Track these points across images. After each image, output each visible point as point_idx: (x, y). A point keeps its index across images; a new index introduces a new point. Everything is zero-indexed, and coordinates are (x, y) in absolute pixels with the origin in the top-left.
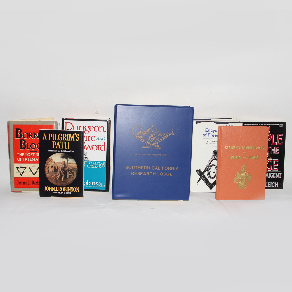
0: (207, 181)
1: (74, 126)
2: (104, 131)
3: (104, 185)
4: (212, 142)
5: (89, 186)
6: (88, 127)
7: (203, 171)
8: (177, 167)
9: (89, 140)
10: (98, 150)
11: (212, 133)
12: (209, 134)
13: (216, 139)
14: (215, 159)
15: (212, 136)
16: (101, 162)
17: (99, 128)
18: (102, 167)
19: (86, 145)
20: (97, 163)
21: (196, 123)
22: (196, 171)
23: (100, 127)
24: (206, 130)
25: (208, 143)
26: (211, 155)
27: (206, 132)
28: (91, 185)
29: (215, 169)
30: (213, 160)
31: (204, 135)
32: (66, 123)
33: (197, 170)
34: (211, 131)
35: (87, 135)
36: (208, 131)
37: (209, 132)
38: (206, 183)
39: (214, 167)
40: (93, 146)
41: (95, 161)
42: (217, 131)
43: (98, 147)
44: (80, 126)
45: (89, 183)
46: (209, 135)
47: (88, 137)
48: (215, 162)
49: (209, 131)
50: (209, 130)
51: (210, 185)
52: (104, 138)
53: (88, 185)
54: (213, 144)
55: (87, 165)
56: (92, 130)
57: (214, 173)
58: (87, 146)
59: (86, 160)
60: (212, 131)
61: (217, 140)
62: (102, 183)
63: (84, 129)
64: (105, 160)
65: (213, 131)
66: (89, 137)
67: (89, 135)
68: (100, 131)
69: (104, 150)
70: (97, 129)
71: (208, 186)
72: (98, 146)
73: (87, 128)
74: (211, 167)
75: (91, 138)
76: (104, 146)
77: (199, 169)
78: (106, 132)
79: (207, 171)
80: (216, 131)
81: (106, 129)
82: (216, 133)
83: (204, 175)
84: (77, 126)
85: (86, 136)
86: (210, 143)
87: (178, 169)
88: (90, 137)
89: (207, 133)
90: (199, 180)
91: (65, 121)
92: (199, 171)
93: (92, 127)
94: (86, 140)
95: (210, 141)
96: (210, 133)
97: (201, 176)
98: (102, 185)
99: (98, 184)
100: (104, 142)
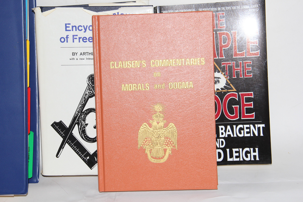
0: (80, 150)
4: (84, 54)
7: (67, 125)
11: (81, 34)
12: (73, 36)
14: (94, 95)
15: (81, 40)
21: (42, 11)
22: (52, 125)
24: (66, 27)
25: (75, 57)
26: (84, 84)
27: (68, 33)
29: (96, 119)
30: (90, 97)
31: (63, 40)
33: (55, 123)
34: (77, 28)
36: (70, 28)
37: (74, 32)
38: (77, 153)
46: (74, 39)
49: (74, 28)
50: (73, 27)
51: (88, 158)
54: (87, 59)
57: (95, 127)
60: (80, 28)
65: (83, 28)
71: (83, 160)
74: (87, 114)
77: (58, 121)
79: (78, 124)
80: (91, 28)
83: (71, 134)
86: (78, 56)
89: (71, 33)
90: (62, 147)
92: (58, 126)
95: (79, 54)
96: (77, 33)
97: (64, 138)
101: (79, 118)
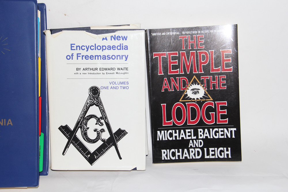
4: (86, 69)
7: (72, 128)
11: (84, 53)
12: (77, 54)
14: (94, 104)
15: (84, 57)
21: (52, 34)
22: (59, 128)
24: (71, 47)
25: (79, 72)
26: (85, 95)
27: (73, 52)
29: (96, 124)
30: (91, 105)
31: (68, 57)
33: (62, 126)
34: (81, 48)
36: (75, 48)
37: (78, 51)
38: (80, 152)
42: (94, 48)
46: (78, 56)
48: (94, 110)
49: (78, 48)
50: (77, 47)
51: (89, 156)
57: (95, 130)
65: (85, 48)
71: (85, 157)
74: (88, 120)
77: (64, 125)
79: (81, 128)
80: (92, 48)
83: (75, 136)
86: (81, 71)
89: (75, 52)
90: (67, 146)
92: (64, 129)
95: (82, 69)
96: (81, 51)
97: (69, 139)
101: (82, 123)
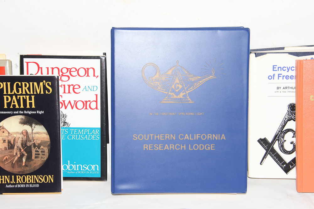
0: (279, 160)
1: (41, 68)
2: (96, 75)
3: (98, 170)
4: (286, 88)
5: (72, 172)
6: (67, 69)
8: (223, 135)
9: (69, 92)
10: (86, 108)
11: (285, 73)
12: (279, 74)
13: (292, 83)
14: (292, 119)
15: (284, 77)
16: (91, 129)
17: (87, 71)
18: (93, 137)
19: (64, 101)
20: (84, 131)
21: (256, 56)
22: (259, 141)
23: (88, 69)
24: (274, 68)
25: (279, 90)
26: (284, 111)
27: (274, 72)
28: (75, 170)
29: (293, 137)
30: (289, 120)
31: (270, 78)
32: (27, 63)
33: (260, 139)
34: (282, 69)
35: (66, 84)
36: (277, 69)
37: (280, 72)
38: (277, 162)
39: (290, 134)
40: (76, 103)
41: (81, 129)
42: (295, 69)
43: (85, 104)
44: (53, 69)
45: (71, 167)
46: (279, 76)
47: (67, 87)
48: (291, 125)
49: (280, 69)
50: (278, 68)
51: (285, 165)
52: (95, 88)
53: (69, 169)
54: (288, 92)
55: (67, 135)
56: (75, 74)
57: (292, 143)
58: (66, 103)
59: (66, 126)
60: (284, 69)
61: (294, 85)
62: (94, 166)
63: (61, 73)
64: (99, 126)
65: (286, 69)
66: (69, 86)
67: (70, 83)
68: (88, 76)
69: (97, 108)
70: (82, 72)
71: (281, 167)
72: (85, 102)
73: (65, 71)
74: (285, 133)
75: (74, 89)
76: (96, 101)
77: (263, 138)
78: (99, 77)
79: (278, 140)
80: (293, 69)
81: (98, 73)
82: (293, 73)
83: (273, 147)
84: (48, 68)
85: (64, 85)
86: (282, 90)
87: (224, 138)
88: (71, 87)
89: (277, 73)
90: (265, 157)
91: (25, 60)
92: (263, 142)
93: (74, 70)
94: (65, 92)
95: (282, 88)
96: (282, 72)
97: (267, 150)
98: (94, 170)
99: (87, 168)
100: (97, 95)
101: (280, 136)
